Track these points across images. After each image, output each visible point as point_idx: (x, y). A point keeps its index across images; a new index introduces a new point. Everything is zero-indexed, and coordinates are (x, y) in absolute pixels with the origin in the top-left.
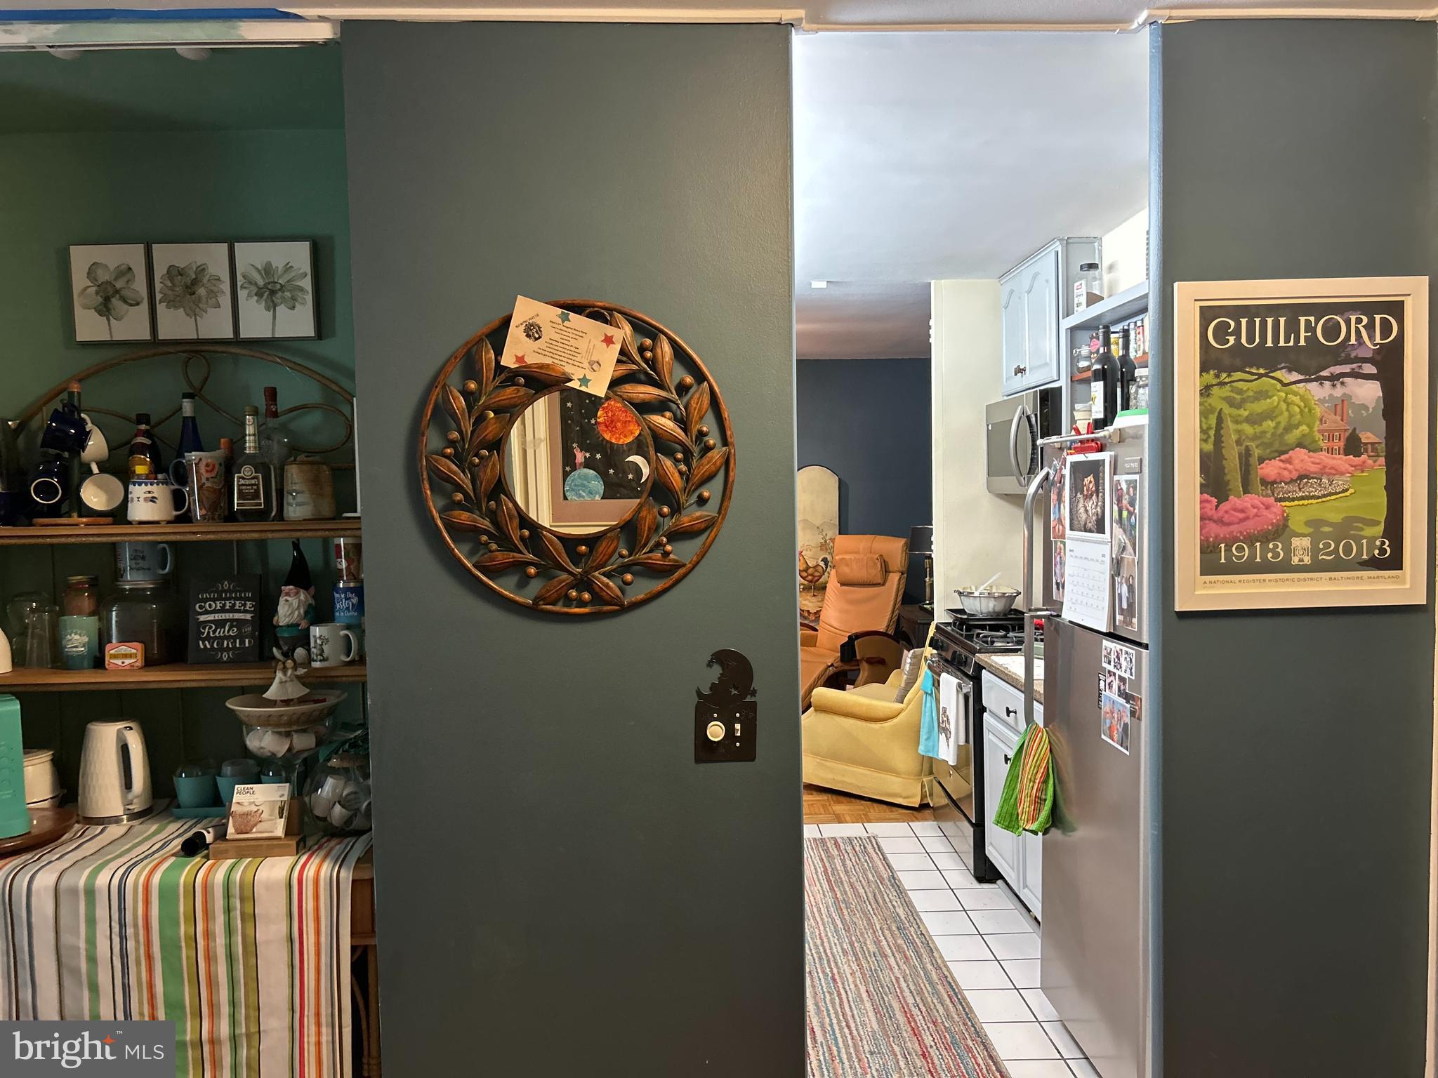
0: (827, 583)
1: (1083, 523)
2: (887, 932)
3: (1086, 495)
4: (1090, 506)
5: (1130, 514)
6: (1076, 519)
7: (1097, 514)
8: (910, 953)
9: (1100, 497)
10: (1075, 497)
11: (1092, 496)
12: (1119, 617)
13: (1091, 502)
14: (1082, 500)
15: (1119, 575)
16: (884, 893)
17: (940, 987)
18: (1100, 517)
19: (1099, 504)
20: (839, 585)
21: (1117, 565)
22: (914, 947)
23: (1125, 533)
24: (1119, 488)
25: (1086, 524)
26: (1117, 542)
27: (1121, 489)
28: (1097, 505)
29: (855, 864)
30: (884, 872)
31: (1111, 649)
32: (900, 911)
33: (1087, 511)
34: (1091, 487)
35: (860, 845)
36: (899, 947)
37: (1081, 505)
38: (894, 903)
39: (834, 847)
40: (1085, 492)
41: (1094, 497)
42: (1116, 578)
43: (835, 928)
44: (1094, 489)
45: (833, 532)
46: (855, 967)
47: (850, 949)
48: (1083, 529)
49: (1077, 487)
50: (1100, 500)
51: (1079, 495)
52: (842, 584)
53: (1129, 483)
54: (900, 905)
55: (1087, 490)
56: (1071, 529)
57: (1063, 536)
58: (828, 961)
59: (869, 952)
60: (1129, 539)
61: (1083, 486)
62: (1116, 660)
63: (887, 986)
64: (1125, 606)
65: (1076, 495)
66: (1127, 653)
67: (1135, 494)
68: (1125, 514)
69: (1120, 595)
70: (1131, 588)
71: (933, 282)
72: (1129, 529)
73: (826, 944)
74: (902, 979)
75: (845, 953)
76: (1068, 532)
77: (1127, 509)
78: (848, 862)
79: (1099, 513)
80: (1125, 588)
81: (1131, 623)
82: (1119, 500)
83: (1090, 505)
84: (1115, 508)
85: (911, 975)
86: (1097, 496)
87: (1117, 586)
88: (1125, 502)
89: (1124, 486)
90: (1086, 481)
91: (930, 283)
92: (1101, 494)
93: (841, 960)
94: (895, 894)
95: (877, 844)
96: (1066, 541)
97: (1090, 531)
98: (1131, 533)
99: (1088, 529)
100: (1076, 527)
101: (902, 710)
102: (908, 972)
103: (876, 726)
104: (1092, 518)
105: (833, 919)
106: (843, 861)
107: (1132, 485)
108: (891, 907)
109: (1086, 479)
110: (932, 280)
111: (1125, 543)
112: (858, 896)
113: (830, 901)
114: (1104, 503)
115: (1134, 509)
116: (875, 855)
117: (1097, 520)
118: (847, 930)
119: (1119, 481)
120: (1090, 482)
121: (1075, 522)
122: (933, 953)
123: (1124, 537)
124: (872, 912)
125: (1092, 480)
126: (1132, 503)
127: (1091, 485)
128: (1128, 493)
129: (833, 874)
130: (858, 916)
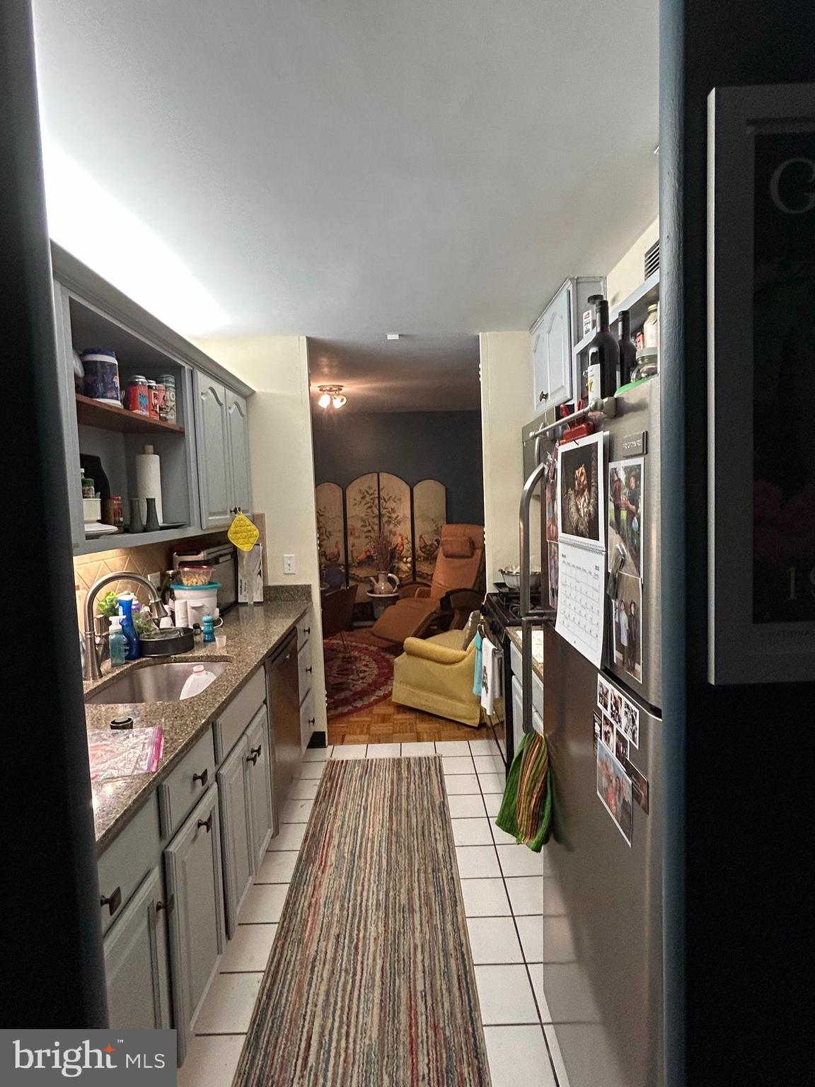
0: (437, 555)
1: (574, 525)
2: (422, 875)
3: (578, 491)
4: (582, 504)
5: (632, 514)
6: (567, 519)
7: (590, 515)
8: (436, 907)
9: (592, 493)
10: (567, 493)
11: (584, 491)
12: (616, 654)
13: (583, 499)
14: (573, 497)
15: (617, 597)
16: (432, 822)
17: (453, 962)
18: (592, 518)
19: (592, 500)
20: (444, 557)
21: (613, 585)
22: (441, 898)
23: (625, 542)
24: (616, 479)
25: (577, 526)
26: (613, 553)
27: (619, 480)
28: (589, 502)
29: (417, 787)
30: (438, 797)
31: (608, 691)
32: (440, 846)
33: (578, 510)
34: (582, 480)
35: (426, 766)
36: (428, 898)
37: (572, 503)
38: (438, 836)
39: (406, 767)
40: (577, 488)
41: (586, 493)
42: (613, 601)
43: (379, 869)
44: (585, 482)
45: (442, 522)
46: (381, 929)
47: (384, 901)
48: (574, 532)
49: (568, 482)
50: (592, 496)
51: (571, 492)
52: (447, 557)
53: (629, 470)
54: (442, 839)
55: (579, 485)
56: (563, 532)
57: (556, 538)
58: (360, 921)
59: (400, 904)
60: (630, 551)
61: (575, 479)
62: (614, 708)
63: (404, 959)
64: (625, 642)
65: (567, 491)
66: (627, 706)
67: (638, 486)
68: (624, 514)
69: (618, 625)
70: (633, 619)
71: (480, 334)
72: (631, 539)
73: (365, 894)
74: (420, 949)
75: (378, 905)
76: (561, 534)
77: (627, 509)
78: (412, 785)
79: (592, 513)
80: (624, 618)
81: (633, 669)
82: (616, 495)
83: (582, 502)
84: (611, 506)
85: (429, 942)
86: (589, 491)
87: (614, 612)
88: (623, 498)
89: (622, 476)
90: (578, 473)
91: (479, 336)
92: (593, 489)
93: (372, 916)
94: (440, 824)
95: (440, 765)
96: (559, 544)
97: (582, 535)
98: (633, 542)
99: (580, 532)
100: (568, 529)
101: (464, 657)
102: (427, 937)
103: (447, 667)
104: (584, 520)
105: (381, 857)
106: (409, 784)
107: (633, 473)
108: (433, 840)
109: (577, 472)
110: (479, 332)
111: (624, 556)
112: (409, 827)
113: (385, 832)
114: (597, 500)
115: (637, 508)
116: (435, 777)
117: (590, 522)
118: (389, 874)
119: (615, 469)
120: (582, 474)
121: (568, 524)
122: (456, 906)
123: (623, 546)
124: (416, 848)
125: (584, 471)
126: (634, 499)
127: (583, 478)
128: (628, 485)
129: (397, 800)
130: (403, 853)
